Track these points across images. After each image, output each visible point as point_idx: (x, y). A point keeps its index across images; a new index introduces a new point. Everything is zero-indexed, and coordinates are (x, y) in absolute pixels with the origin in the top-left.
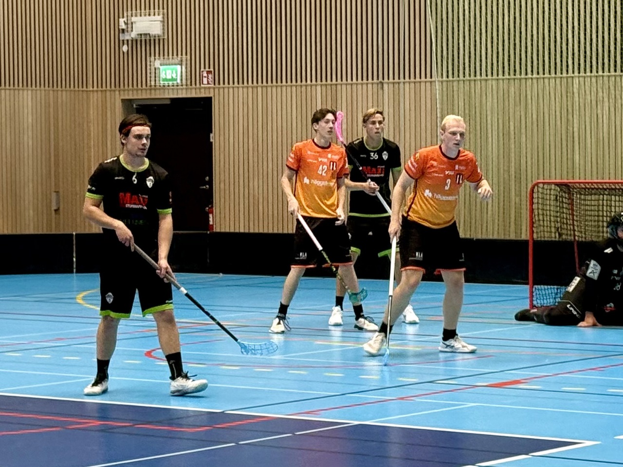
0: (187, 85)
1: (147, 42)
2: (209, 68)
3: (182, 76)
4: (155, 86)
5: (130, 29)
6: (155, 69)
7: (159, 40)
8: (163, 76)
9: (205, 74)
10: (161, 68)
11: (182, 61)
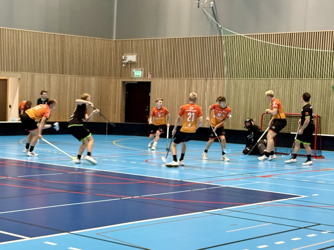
0: (143, 78)
1: (131, 64)
2: (150, 72)
3: (141, 75)
4: (133, 77)
5: (125, 60)
6: (133, 72)
7: (135, 63)
8: (135, 74)
9: (149, 74)
10: (135, 72)
11: (142, 70)
